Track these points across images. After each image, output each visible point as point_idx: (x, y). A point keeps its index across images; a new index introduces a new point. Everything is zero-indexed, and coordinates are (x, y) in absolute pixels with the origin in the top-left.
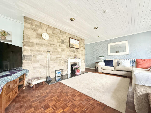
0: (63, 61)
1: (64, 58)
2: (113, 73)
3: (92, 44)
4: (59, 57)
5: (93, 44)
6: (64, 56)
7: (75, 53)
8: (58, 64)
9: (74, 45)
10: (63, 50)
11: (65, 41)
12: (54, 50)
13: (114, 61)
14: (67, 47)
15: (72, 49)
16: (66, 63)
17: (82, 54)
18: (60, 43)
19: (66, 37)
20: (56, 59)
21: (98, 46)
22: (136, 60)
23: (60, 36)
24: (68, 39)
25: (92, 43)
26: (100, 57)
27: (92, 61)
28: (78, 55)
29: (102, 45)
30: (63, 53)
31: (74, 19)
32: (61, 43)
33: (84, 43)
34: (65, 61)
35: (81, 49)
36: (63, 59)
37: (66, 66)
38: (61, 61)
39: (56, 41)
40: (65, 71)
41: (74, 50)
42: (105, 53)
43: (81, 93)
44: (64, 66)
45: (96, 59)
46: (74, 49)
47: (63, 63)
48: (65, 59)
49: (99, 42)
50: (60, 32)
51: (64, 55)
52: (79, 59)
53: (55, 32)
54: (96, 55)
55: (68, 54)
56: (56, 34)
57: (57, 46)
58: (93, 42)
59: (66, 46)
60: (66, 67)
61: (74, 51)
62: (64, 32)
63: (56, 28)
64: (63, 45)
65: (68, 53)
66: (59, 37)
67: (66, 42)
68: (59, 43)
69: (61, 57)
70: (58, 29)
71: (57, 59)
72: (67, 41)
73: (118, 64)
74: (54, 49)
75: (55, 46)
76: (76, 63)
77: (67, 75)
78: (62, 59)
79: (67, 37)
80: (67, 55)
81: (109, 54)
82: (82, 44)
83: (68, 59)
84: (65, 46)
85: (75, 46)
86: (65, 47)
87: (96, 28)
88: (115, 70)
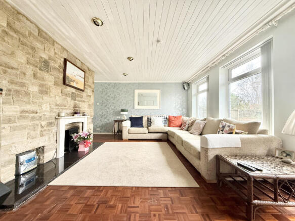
0: (44, 123)
1: (48, 114)
2: (145, 138)
3: (106, 85)
4: (33, 112)
5: (109, 84)
6: (48, 109)
7: (75, 100)
8: (28, 133)
9: (74, 81)
10: (44, 91)
11: (52, 64)
12: (14, 87)
13: (143, 118)
14: (56, 84)
15: (69, 89)
16: (54, 129)
17: (89, 105)
18: (36, 67)
19: (55, 54)
20: (20, 118)
21: (118, 91)
22: (168, 117)
23: (38, 45)
24: (59, 61)
25: (106, 83)
26: (123, 111)
27: (105, 118)
28: (81, 106)
29: (125, 90)
30: (45, 98)
31: (102, 24)
32: (40, 69)
33: (93, 78)
34: (51, 123)
35: (87, 92)
36: (44, 115)
37: (52, 135)
38: (38, 122)
39: (21, 58)
40: (51, 149)
41: (73, 93)
42: (129, 104)
43: (133, 187)
44: (46, 138)
45: (113, 115)
46: (74, 90)
47: (45, 128)
48: (51, 117)
49: (120, 83)
50: (36, 34)
51: (48, 106)
52: (84, 115)
53: (17, 25)
54: (113, 107)
55: (58, 103)
56: (24, 36)
57: (24, 74)
58: (108, 80)
59: (53, 81)
60: (51, 139)
61: (73, 97)
62: (50, 37)
63: (24, 16)
64: (46, 75)
65: (59, 100)
66: (33, 48)
67: (55, 68)
68: (32, 68)
69: (38, 111)
70: (31, 22)
71: (24, 117)
72: (57, 66)
73: (150, 122)
74: (12, 82)
75: (18, 72)
76: (77, 125)
77: (55, 161)
78: (41, 117)
79: (59, 55)
80: (57, 105)
81: (136, 107)
82: (90, 80)
83: (59, 115)
84: (51, 79)
85: (77, 83)
86: (51, 81)
87: (132, 58)
88: (149, 133)
